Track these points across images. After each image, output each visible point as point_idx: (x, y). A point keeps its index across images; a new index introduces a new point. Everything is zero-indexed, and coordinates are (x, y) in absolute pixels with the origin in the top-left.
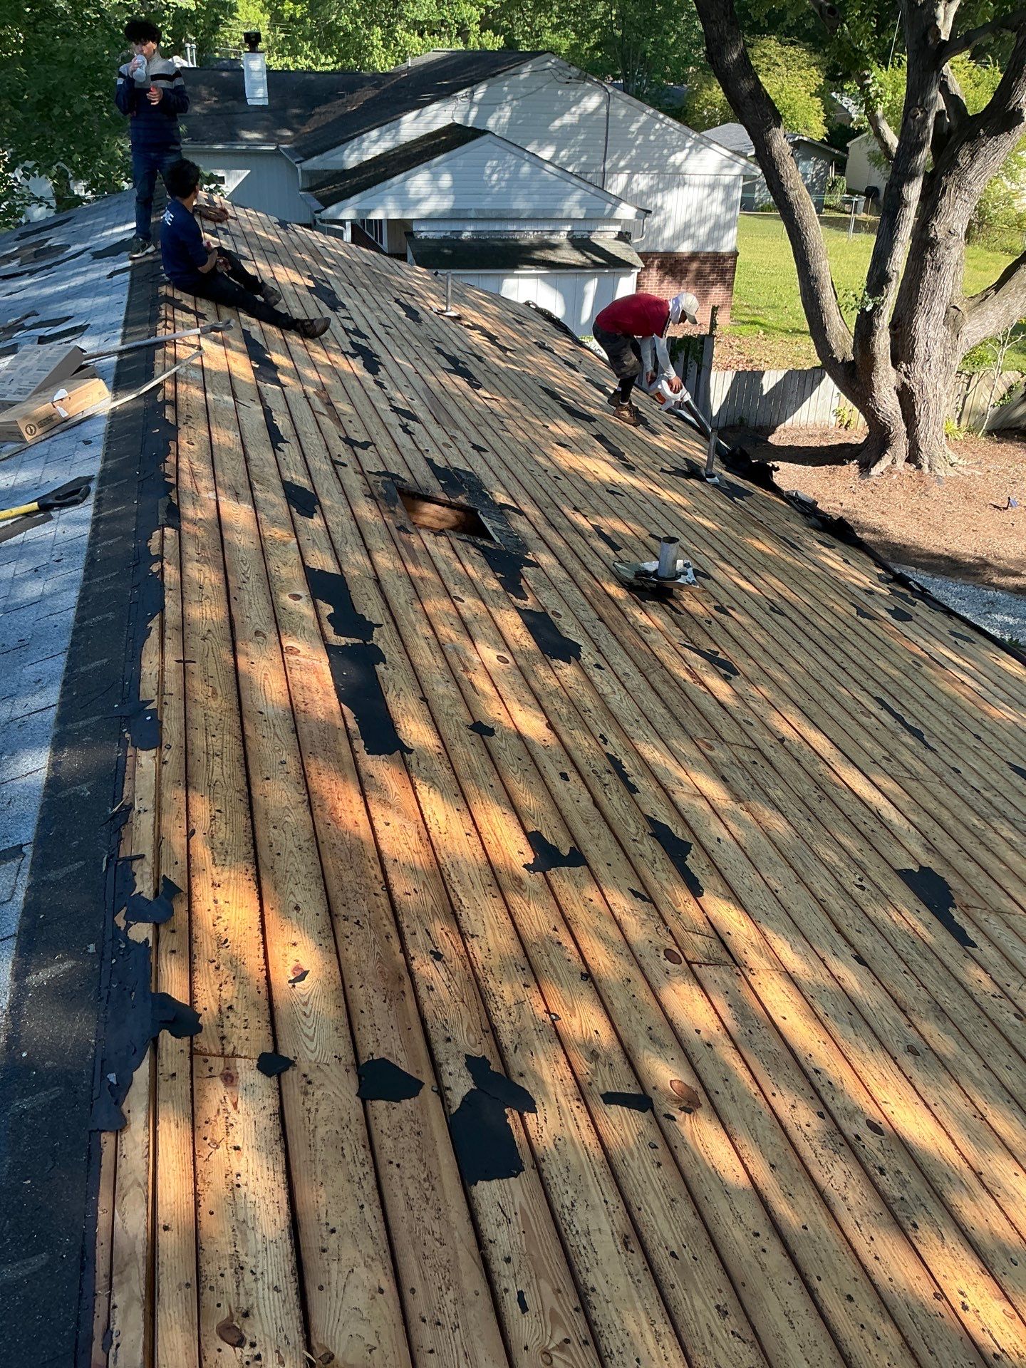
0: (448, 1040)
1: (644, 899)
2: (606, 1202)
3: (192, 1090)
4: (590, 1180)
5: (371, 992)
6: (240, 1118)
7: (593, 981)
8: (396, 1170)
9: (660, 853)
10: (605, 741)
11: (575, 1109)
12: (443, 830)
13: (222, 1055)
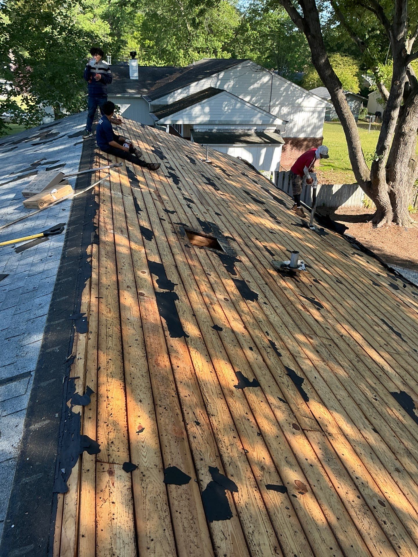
0: (202, 459)
1: (284, 402)
2: (267, 532)
3: (96, 477)
4: (260, 522)
5: (170, 438)
6: (115, 490)
7: (262, 436)
8: (179, 515)
9: (291, 383)
10: (268, 334)
11: (254, 491)
12: (201, 370)
13: (108, 463)
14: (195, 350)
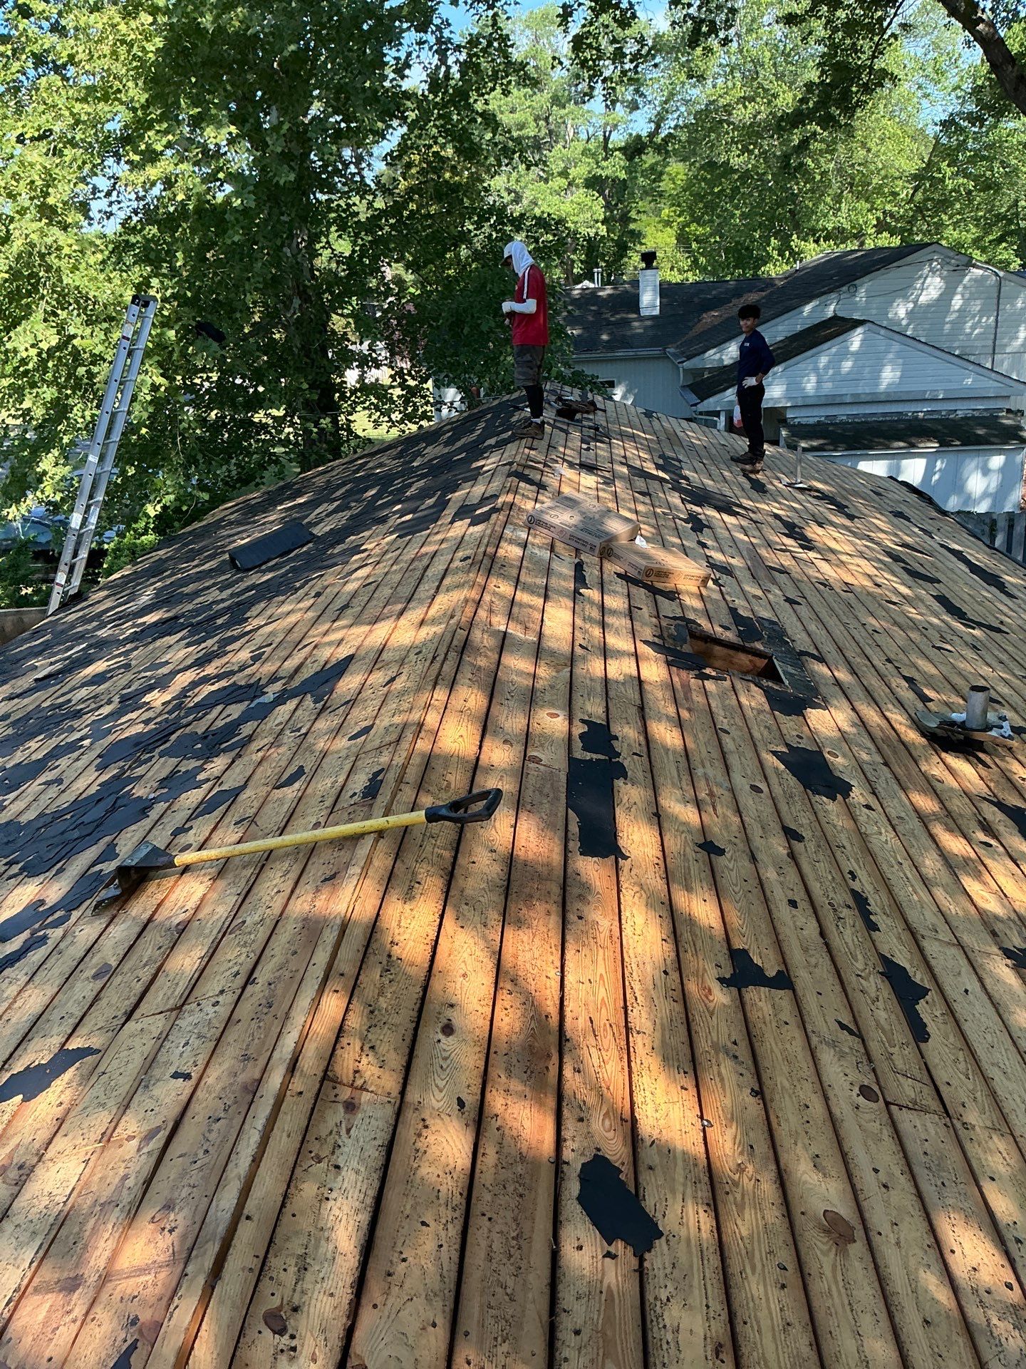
1: (851, 1032)
2: (707, 1306)
3: (313, 1109)
4: (696, 1281)
5: (514, 1061)
6: (349, 1142)
7: (763, 1099)
8: (488, 1223)
9: (886, 991)
10: (854, 877)
11: (701, 1211)
12: (638, 932)
13: (352, 1086)
14: (636, 888)
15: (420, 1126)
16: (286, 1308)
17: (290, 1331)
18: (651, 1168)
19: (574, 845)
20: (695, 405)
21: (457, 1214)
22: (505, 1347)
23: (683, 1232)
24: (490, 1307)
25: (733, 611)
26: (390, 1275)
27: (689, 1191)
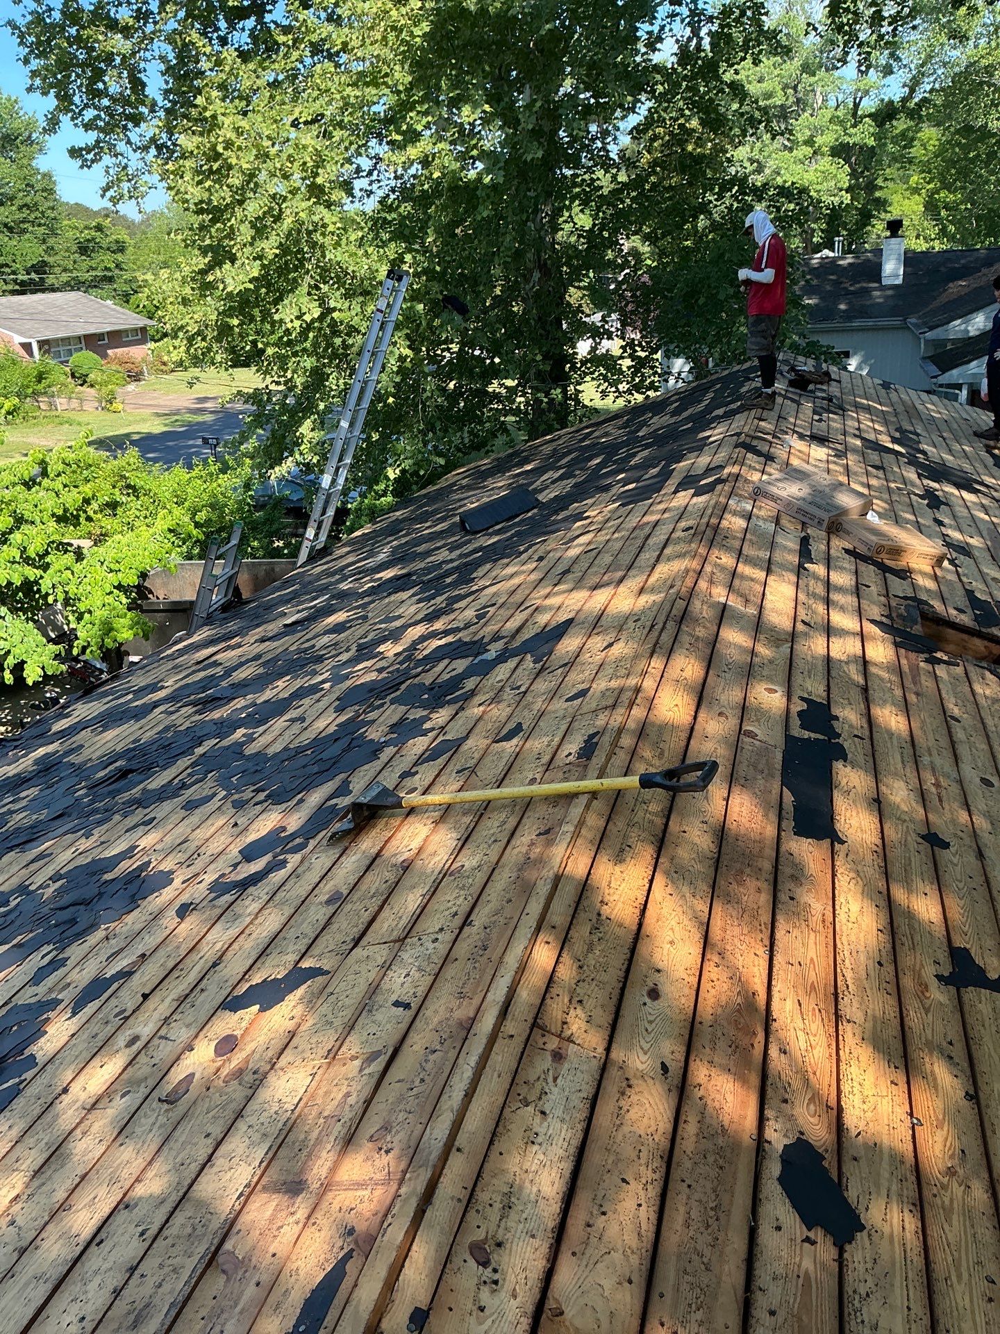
0: (785, 1101)
2: (909, 1308)
3: (522, 1053)
4: (898, 1281)
5: (719, 1034)
6: (555, 1090)
7: (978, 1104)
8: (687, 1190)
11: (906, 1211)
12: (852, 919)
13: (559, 1036)
14: (852, 875)
15: (624, 1084)
16: (491, 1242)
17: (493, 1265)
18: (855, 1159)
19: (789, 824)
20: (935, 377)
21: (656, 1176)
22: (699, 1315)
23: (886, 1230)
24: (685, 1272)
25: (970, 594)
26: (589, 1225)
27: (894, 1188)
